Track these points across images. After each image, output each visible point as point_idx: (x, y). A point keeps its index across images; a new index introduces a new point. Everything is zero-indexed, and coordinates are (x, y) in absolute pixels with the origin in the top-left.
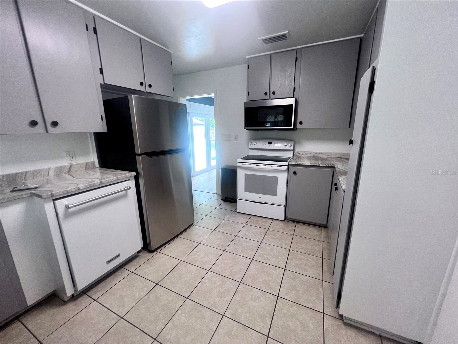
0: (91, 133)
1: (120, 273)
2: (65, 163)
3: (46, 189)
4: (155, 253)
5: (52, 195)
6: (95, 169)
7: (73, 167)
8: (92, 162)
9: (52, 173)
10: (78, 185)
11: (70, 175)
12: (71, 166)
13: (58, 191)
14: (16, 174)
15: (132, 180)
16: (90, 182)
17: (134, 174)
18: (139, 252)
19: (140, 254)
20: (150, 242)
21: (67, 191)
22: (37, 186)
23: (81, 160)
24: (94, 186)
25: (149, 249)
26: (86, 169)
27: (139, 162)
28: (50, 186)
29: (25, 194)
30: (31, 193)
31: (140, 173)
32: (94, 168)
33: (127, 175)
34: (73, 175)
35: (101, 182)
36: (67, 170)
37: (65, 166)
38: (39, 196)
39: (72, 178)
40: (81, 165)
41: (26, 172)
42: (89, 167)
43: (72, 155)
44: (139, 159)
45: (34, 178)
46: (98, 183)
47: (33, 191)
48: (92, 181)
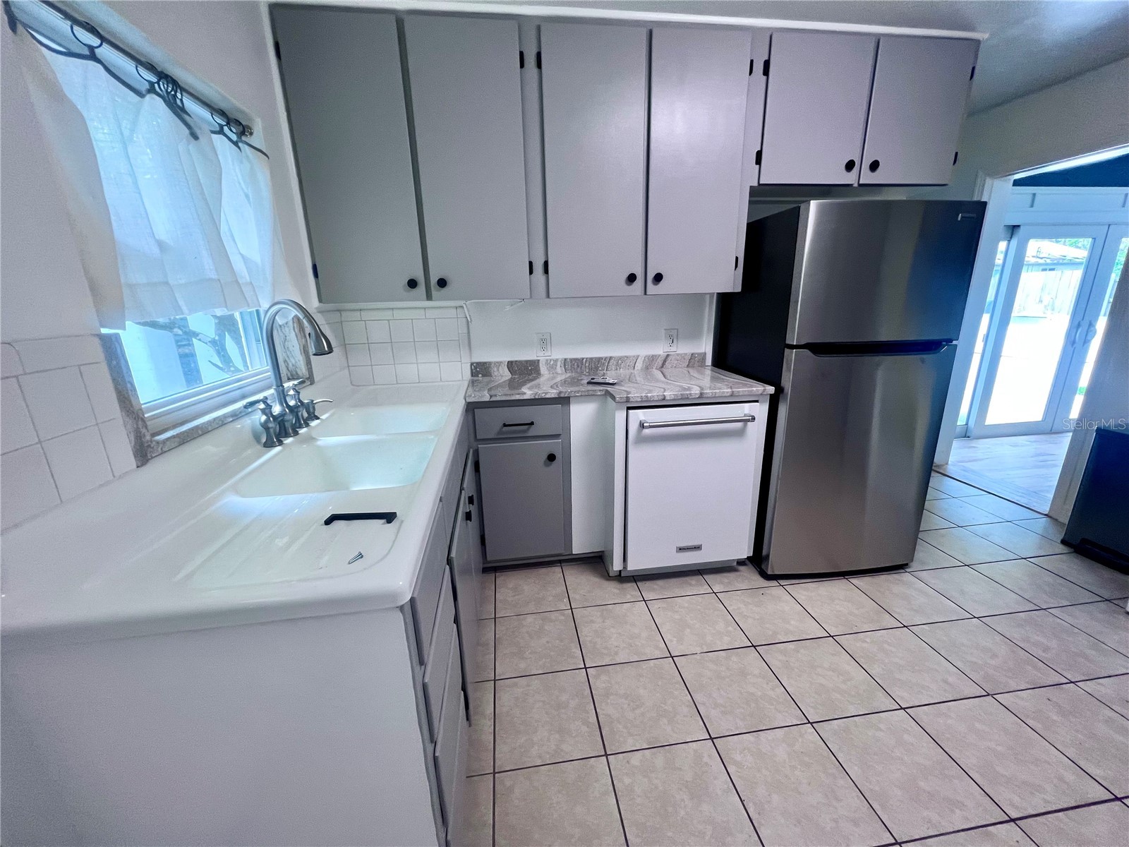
0: (711, 295)
1: (693, 582)
2: (660, 349)
3: (623, 388)
4: (774, 583)
5: (628, 400)
6: (702, 369)
7: (669, 358)
8: (701, 354)
9: (639, 365)
10: (665, 390)
11: (662, 373)
12: (668, 355)
13: (636, 395)
14: (599, 359)
15: (764, 402)
16: (685, 389)
17: (771, 389)
18: (741, 563)
19: (742, 568)
20: (768, 556)
21: (647, 397)
22: (616, 381)
23: (684, 349)
24: (688, 398)
25: (763, 567)
26: (688, 366)
27: (787, 364)
28: (631, 385)
29: (600, 390)
30: (607, 390)
31: (786, 391)
32: (701, 367)
33: (755, 389)
34: (666, 374)
35: (701, 394)
36: (660, 362)
37: (660, 355)
38: (613, 398)
39: (663, 379)
40: (683, 356)
41: (611, 358)
42: (694, 361)
43: (672, 338)
44: (791, 356)
45: (617, 369)
46: (696, 394)
47: (609, 389)
48: (689, 389)
